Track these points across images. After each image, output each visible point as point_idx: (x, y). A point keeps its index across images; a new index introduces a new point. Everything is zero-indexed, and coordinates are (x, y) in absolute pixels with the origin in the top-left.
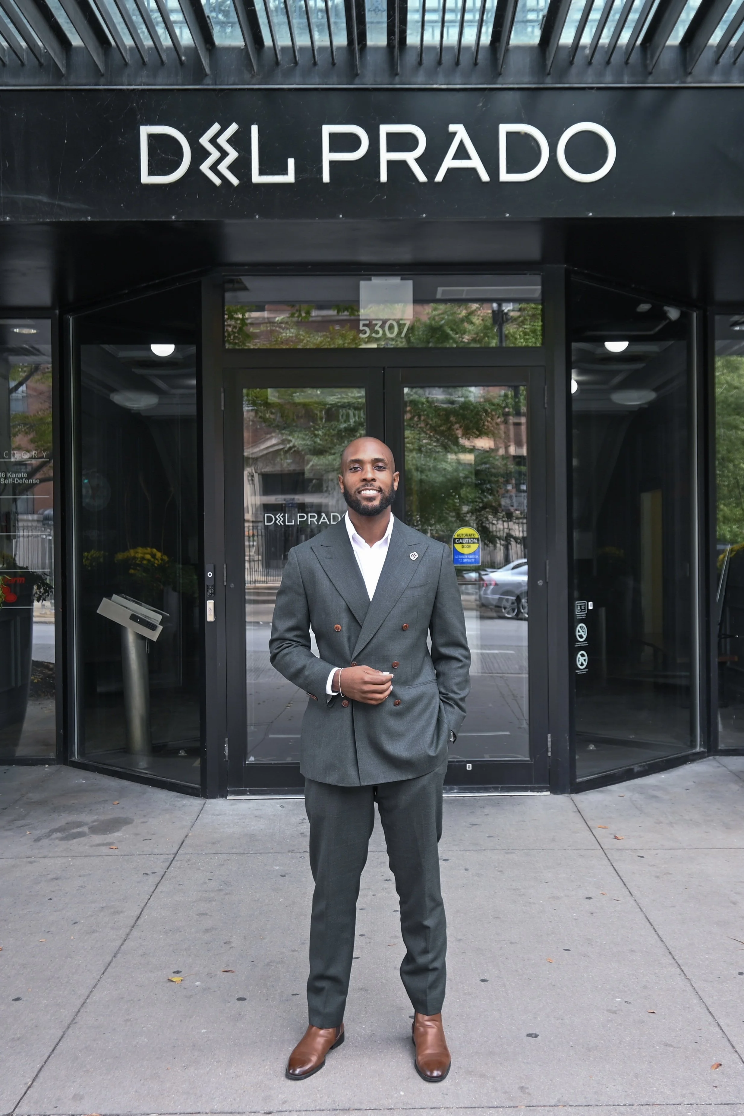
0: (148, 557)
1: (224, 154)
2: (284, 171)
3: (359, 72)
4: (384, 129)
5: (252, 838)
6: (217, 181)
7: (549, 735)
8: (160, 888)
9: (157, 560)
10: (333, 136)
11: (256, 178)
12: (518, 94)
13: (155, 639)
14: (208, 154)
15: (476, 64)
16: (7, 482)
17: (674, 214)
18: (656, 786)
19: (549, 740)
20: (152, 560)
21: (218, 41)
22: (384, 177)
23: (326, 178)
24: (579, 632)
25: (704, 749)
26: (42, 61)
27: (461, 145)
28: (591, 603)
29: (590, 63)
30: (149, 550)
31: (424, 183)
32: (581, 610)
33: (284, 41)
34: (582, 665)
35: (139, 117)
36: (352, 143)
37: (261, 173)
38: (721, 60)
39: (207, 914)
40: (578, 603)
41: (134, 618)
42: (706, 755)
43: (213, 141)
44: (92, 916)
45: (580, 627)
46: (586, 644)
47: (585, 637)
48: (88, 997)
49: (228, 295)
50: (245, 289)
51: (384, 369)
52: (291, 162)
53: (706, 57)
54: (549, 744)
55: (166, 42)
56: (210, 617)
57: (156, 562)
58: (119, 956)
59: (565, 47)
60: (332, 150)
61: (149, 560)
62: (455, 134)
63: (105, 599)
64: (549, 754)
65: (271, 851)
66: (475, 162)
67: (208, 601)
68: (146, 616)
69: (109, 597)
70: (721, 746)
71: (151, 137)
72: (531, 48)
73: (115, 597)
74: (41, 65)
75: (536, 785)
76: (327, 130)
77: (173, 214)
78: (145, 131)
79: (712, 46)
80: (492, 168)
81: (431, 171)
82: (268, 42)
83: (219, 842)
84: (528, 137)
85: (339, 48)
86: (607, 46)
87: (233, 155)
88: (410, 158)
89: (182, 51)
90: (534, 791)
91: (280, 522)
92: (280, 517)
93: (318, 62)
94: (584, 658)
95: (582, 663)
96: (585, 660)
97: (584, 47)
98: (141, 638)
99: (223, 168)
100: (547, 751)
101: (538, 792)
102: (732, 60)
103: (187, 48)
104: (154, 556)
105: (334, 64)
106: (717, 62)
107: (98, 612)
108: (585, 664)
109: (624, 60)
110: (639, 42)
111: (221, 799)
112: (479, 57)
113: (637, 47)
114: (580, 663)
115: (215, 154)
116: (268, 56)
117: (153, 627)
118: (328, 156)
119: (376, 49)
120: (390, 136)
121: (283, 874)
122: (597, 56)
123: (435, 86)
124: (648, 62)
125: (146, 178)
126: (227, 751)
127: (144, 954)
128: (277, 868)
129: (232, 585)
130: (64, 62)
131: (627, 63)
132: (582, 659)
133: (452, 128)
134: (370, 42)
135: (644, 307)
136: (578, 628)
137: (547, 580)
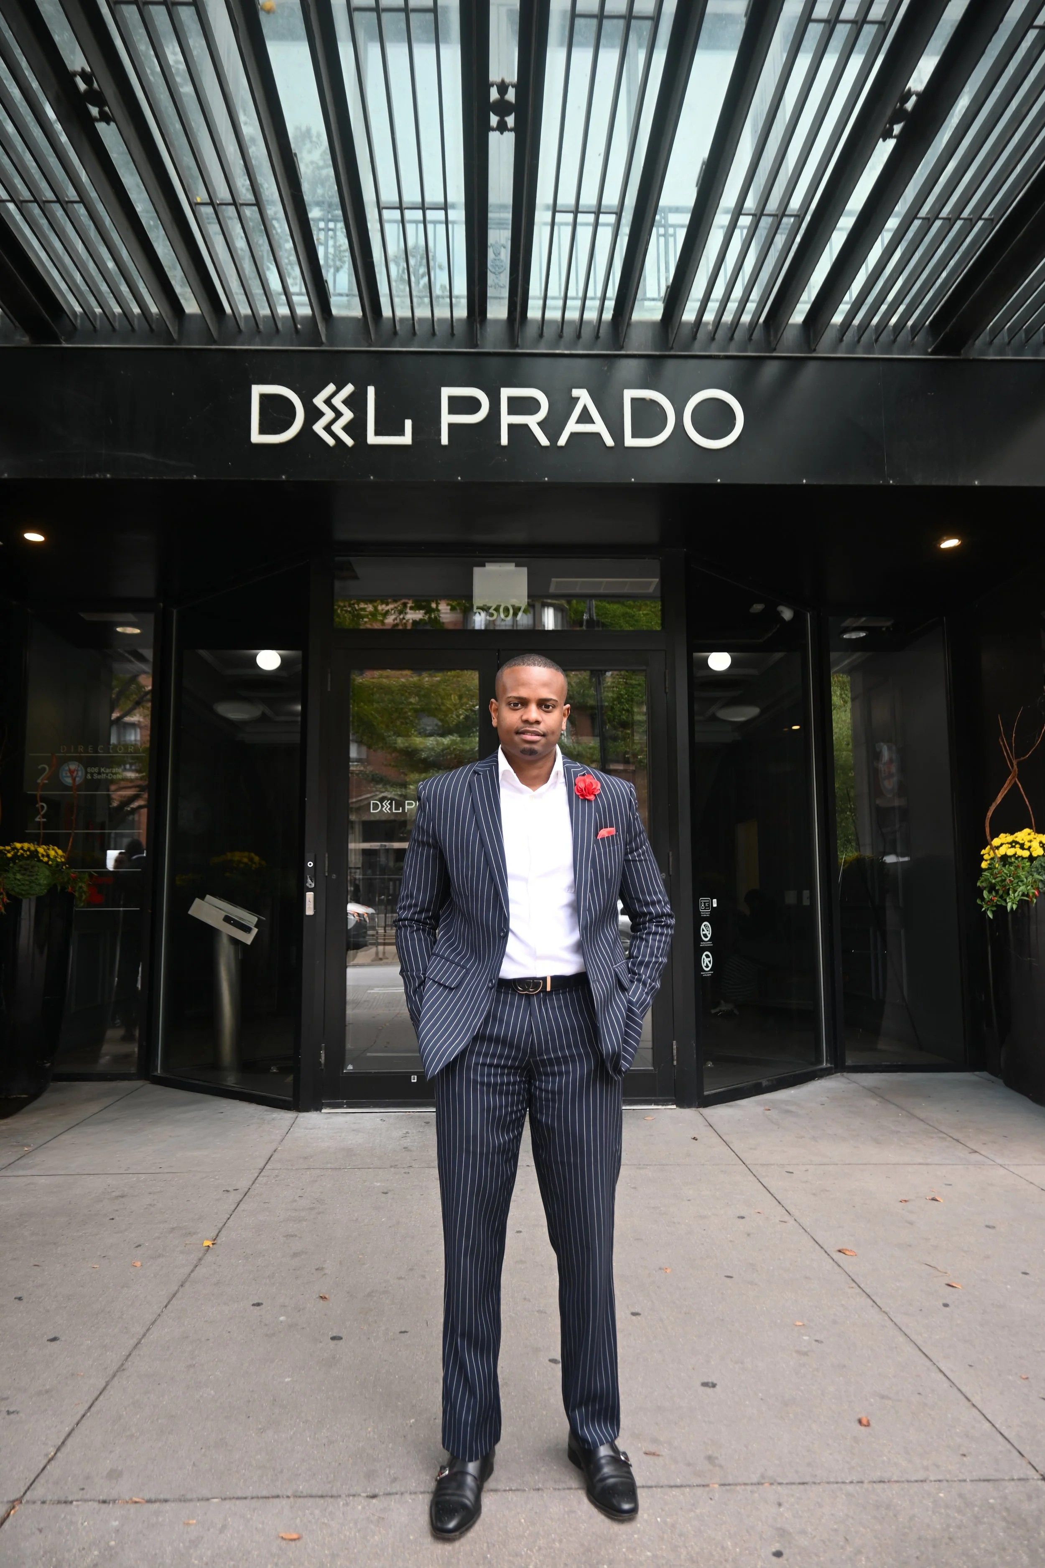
0: (245, 860)
1: (338, 414)
2: (401, 432)
3: (479, 342)
4: (506, 393)
5: (349, 1152)
6: (331, 442)
7: (674, 1042)
8: (242, 1206)
9: (255, 863)
10: (451, 399)
11: (372, 439)
12: (642, 362)
13: (249, 942)
14: (321, 414)
15: (597, 337)
16: (99, 777)
17: (804, 481)
18: (788, 1101)
19: (675, 1047)
20: (250, 863)
21: (335, 312)
22: (504, 441)
23: (445, 440)
24: (703, 930)
25: (831, 1064)
26: (154, 326)
27: (585, 409)
28: (715, 901)
29: (713, 339)
30: (246, 854)
31: (546, 447)
32: (705, 907)
33: (403, 312)
34: (707, 966)
35: (251, 377)
36: (472, 405)
37: (378, 433)
38: (844, 338)
39: (296, 1236)
40: (703, 900)
41: (228, 919)
42: (833, 1071)
43: (328, 402)
44: (159, 1238)
45: (705, 925)
46: (710, 944)
47: (709, 936)
48: (144, 1335)
49: (337, 584)
50: (356, 577)
51: (499, 651)
52: (408, 424)
53: (829, 336)
54: (675, 1052)
55: (283, 311)
56: (310, 911)
57: (254, 865)
58: (187, 1285)
59: (687, 323)
60: (451, 411)
61: (246, 864)
62: (578, 399)
63: (197, 901)
64: (675, 1063)
65: (372, 1166)
66: (599, 426)
67: (307, 893)
68: (241, 918)
69: (202, 898)
70: (849, 1062)
71: (263, 397)
72: (653, 324)
73: (208, 897)
74: (152, 330)
75: (661, 1098)
76: (446, 392)
77: (283, 474)
78: (257, 390)
79: (835, 325)
80: (617, 432)
81: (553, 437)
82: (386, 312)
83: (312, 1157)
84: (653, 402)
85: (459, 320)
86: (729, 323)
87: (348, 415)
88: (532, 421)
89: (298, 320)
90: (658, 1105)
91: (387, 809)
92: (387, 804)
93: (437, 333)
94: (709, 959)
95: (707, 964)
96: (710, 962)
97: (707, 324)
98: (235, 941)
99: (337, 428)
100: (673, 1060)
101: (663, 1105)
102: (856, 339)
103: (305, 318)
104: (251, 860)
105: (453, 334)
106: (841, 340)
107: (190, 912)
108: (710, 966)
109: (747, 337)
110: (762, 320)
111: (315, 1112)
112: (601, 331)
113: (760, 325)
114: (705, 964)
115: (329, 415)
116: (386, 327)
117: (247, 929)
118: (447, 419)
119: (496, 321)
120: (511, 399)
121: (385, 1191)
122: (720, 332)
123: (557, 352)
124: (772, 338)
125: (256, 437)
126: (323, 1058)
127: (217, 1284)
128: (379, 1184)
129: (334, 876)
130: (177, 328)
131: (750, 339)
132: (707, 960)
133: (576, 392)
134: (490, 315)
135: (758, 607)
136: (703, 926)
137: (671, 873)
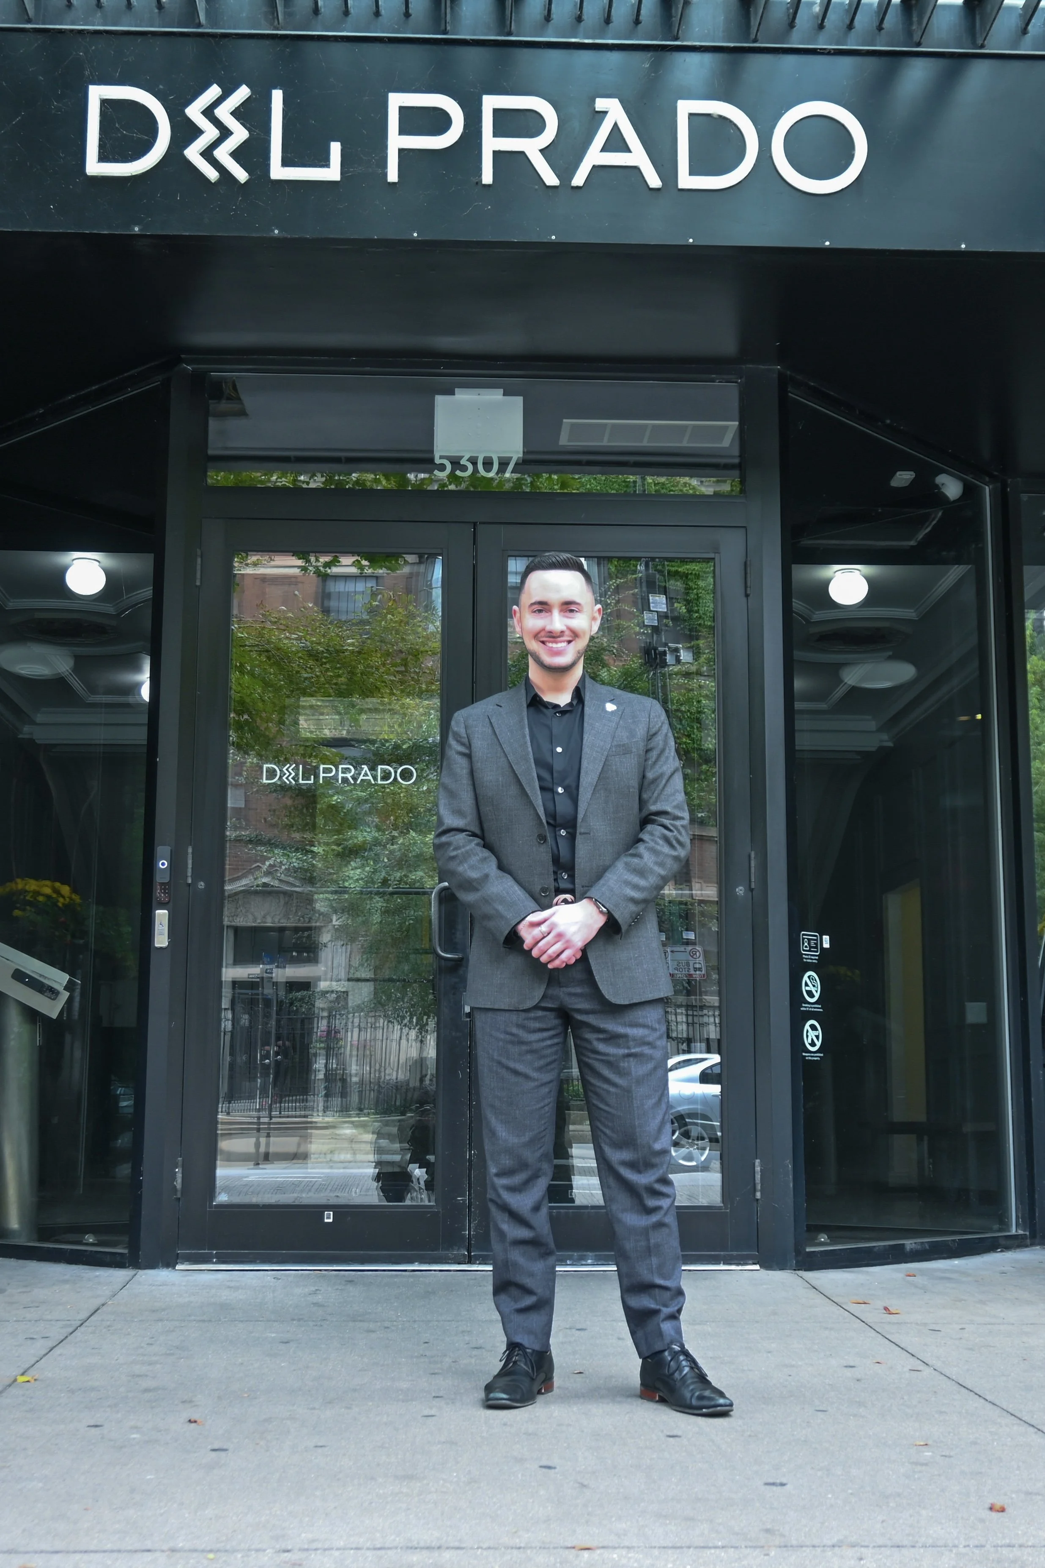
0: (48, 891)
1: (225, 133)
2: (323, 161)
4: (490, 103)
6: (212, 175)
7: (758, 1161)
9: (63, 897)
10: (405, 112)
11: (278, 171)
13: (54, 1015)
14: (197, 132)
17: (963, 246)
18: (947, 1270)
19: (758, 1169)
20: (54, 896)
22: (487, 178)
23: (393, 175)
24: (807, 985)
25: (1024, 1230)
27: (616, 129)
28: (826, 937)
30: (49, 883)
31: (554, 188)
34: (813, 1044)
35: (87, 73)
36: (436, 122)
37: (286, 162)
40: (807, 936)
41: (19, 976)
42: (1029, 1242)
43: (209, 112)
45: (809, 977)
46: (818, 1008)
47: (817, 995)
51: (475, 525)
52: (335, 149)
54: (758, 1177)
56: (161, 940)
57: (61, 900)
60: (403, 131)
61: (48, 897)
62: (604, 113)
64: (758, 1195)
66: (637, 155)
67: (158, 913)
68: (41, 975)
71: (107, 105)
75: (735, 1254)
76: (396, 101)
77: (136, 224)
78: (97, 94)
80: (666, 166)
81: (565, 171)
84: (724, 122)
87: (240, 134)
88: (532, 147)
90: (730, 1264)
94: (816, 1033)
95: (812, 1040)
96: (817, 1037)
98: (29, 1012)
99: (223, 154)
100: (754, 1190)
101: (737, 1264)
104: (56, 891)
108: (818, 1044)
111: (165, 1269)
114: (810, 1041)
115: (210, 133)
117: (51, 993)
118: (396, 142)
120: (498, 114)
123: (574, 40)
125: (94, 166)
126: (179, 1179)
129: (201, 885)
132: (812, 1034)
133: (601, 103)
136: (805, 978)
137: (753, 886)
